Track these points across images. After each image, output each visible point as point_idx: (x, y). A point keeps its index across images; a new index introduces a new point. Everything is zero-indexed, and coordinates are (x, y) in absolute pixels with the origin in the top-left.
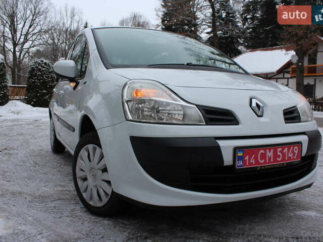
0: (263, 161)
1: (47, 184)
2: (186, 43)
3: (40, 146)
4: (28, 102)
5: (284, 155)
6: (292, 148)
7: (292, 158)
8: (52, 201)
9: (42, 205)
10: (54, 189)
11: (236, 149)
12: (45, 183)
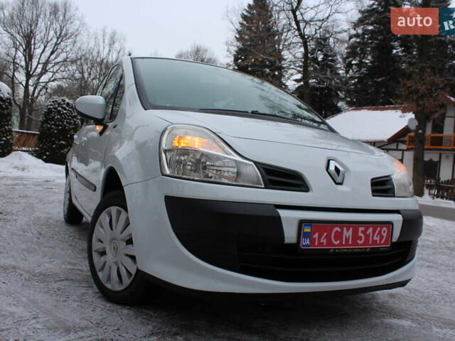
0: (338, 242)
1: (52, 260)
2: (263, 90)
3: (49, 213)
4: (39, 156)
5: (367, 237)
6: (379, 229)
7: (378, 242)
8: (56, 282)
9: (42, 285)
10: (61, 267)
11: (302, 223)
12: (50, 258)
